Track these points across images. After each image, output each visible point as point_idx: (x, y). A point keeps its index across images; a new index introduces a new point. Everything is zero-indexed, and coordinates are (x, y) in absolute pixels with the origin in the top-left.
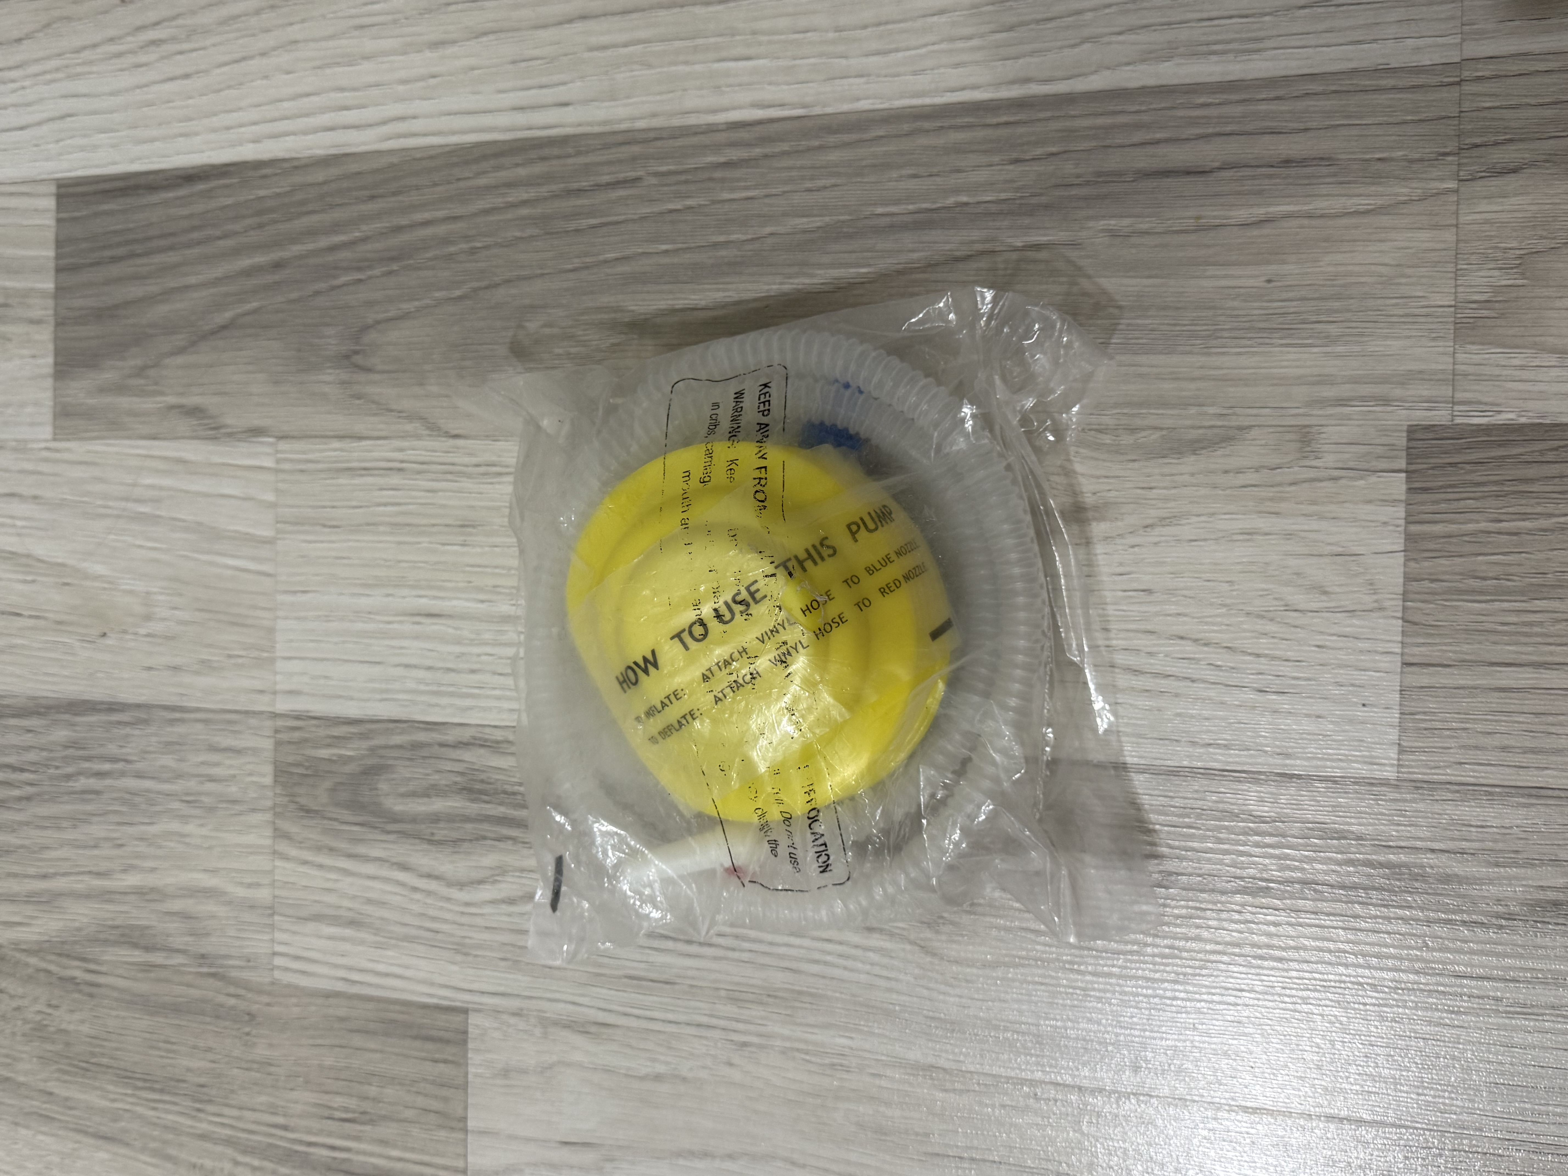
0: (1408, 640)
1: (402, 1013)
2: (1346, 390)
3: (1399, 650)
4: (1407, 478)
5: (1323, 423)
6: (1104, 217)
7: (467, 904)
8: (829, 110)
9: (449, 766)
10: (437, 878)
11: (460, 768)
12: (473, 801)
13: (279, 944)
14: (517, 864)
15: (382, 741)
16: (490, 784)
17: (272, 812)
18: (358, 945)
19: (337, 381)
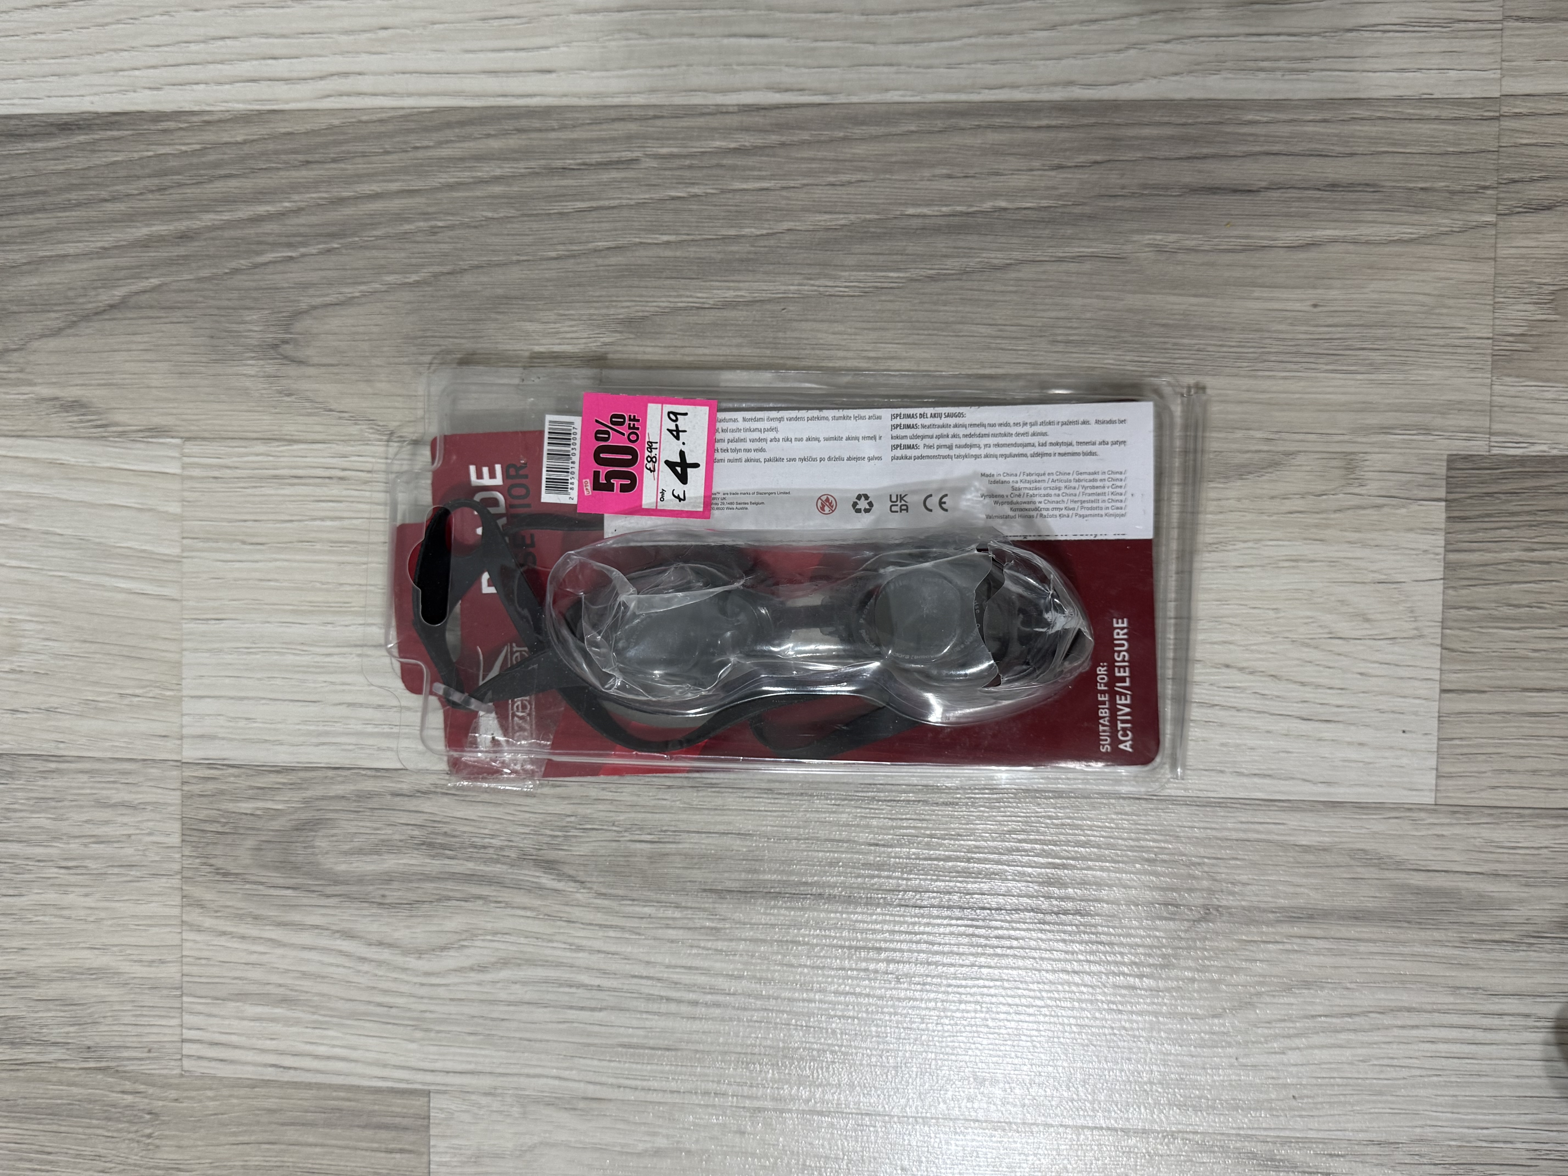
0: (1446, 667)
1: (349, 1100)
2: (1390, 419)
3: (1437, 677)
4: (1447, 506)
5: (1369, 450)
6: (1149, 232)
7: (427, 974)
8: (854, 99)
9: (404, 818)
10: (390, 946)
11: (418, 819)
12: (433, 857)
13: (190, 1029)
14: (489, 926)
15: (319, 791)
16: (454, 836)
17: (179, 877)
18: (292, 1026)
19: (262, 374)
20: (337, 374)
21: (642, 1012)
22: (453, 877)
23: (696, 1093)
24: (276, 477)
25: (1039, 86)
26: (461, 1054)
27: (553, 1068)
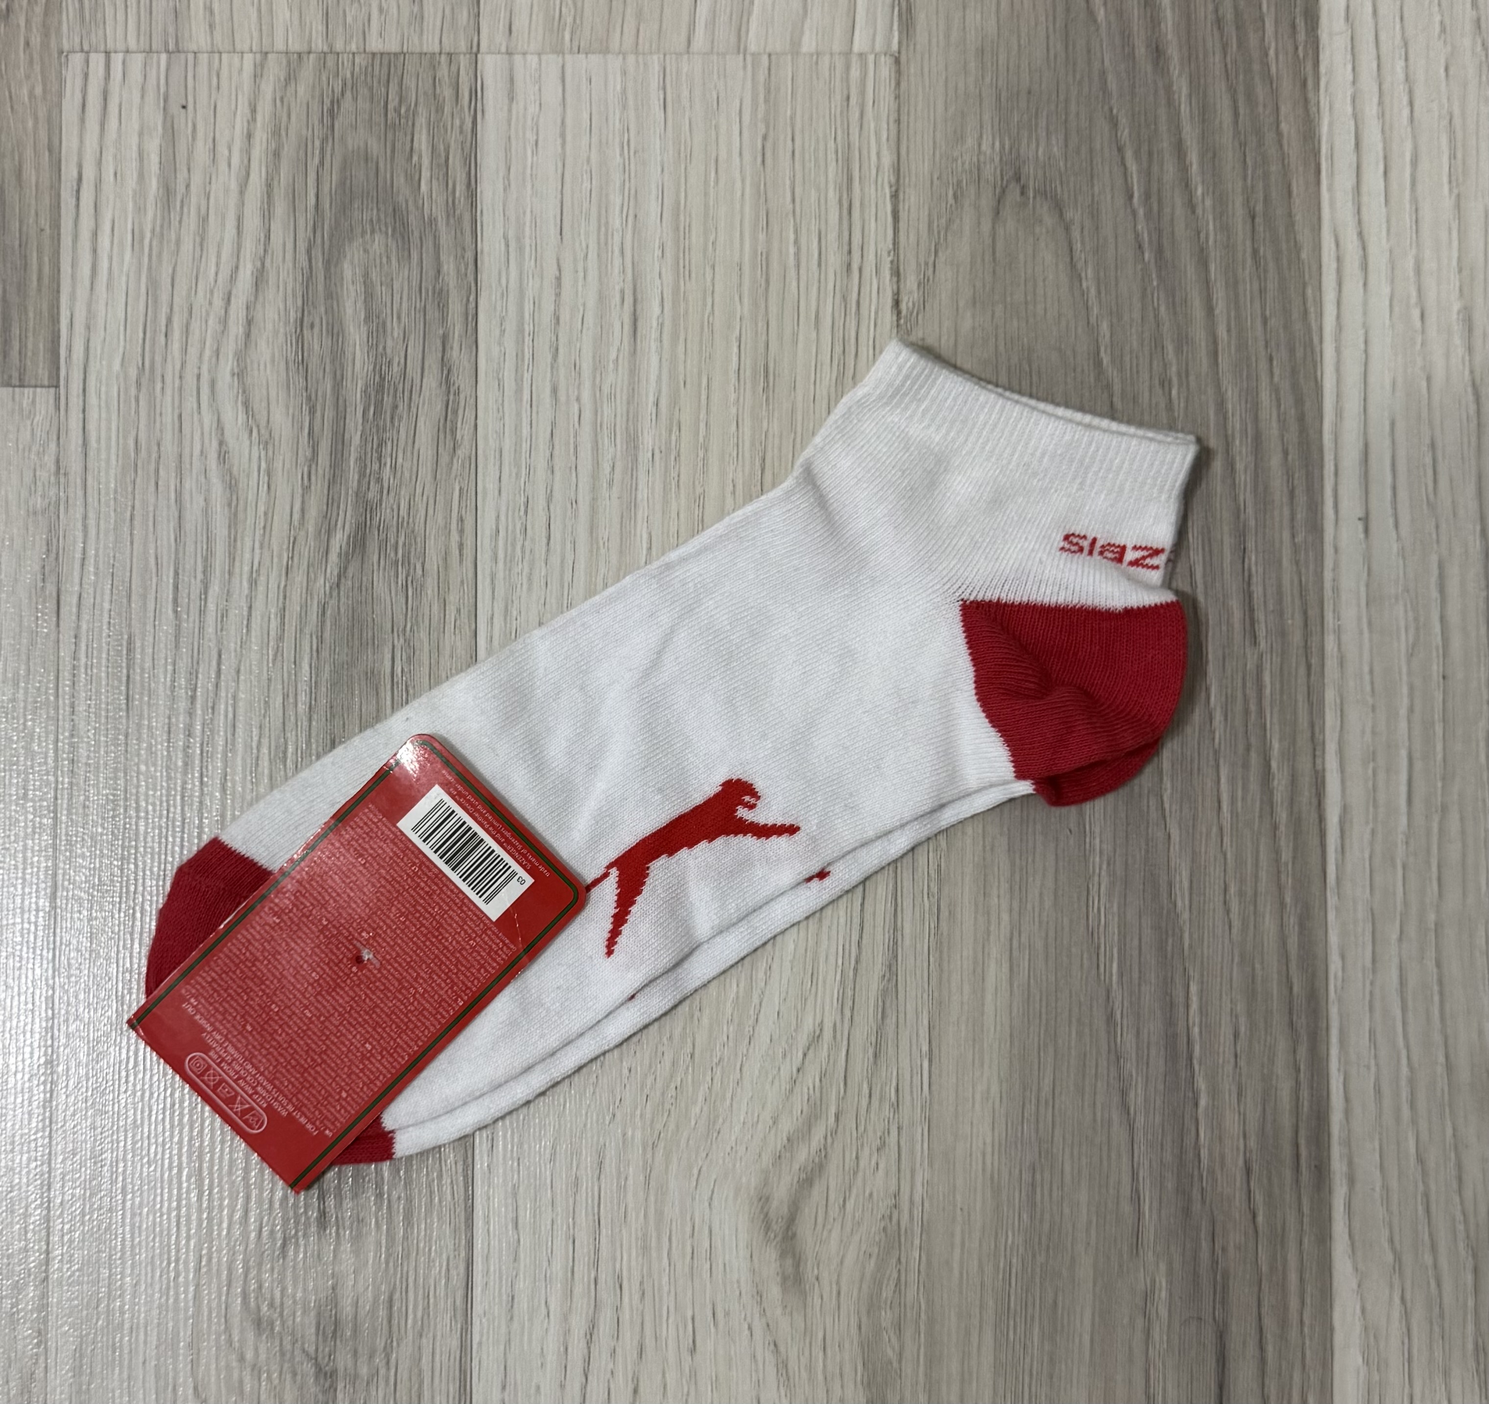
1: (40, 279)
6: (1170, 1282)
7: (213, 384)
8: (1331, 916)
9: (414, 353)
10: (248, 335)
11: (413, 369)
12: (365, 391)
13: (124, 63)
14: (278, 465)
15: (446, 239)
16: (392, 418)
17: (326, 49)
18: (135, 202)
19: (982, 159)
20: (983, 260)
21: (174, 664)
22: (340, 417)
23: (72, 736)
24: (850, 180)
25: (1347, 1143)
26: (109, 429)
27: (97, 550)
